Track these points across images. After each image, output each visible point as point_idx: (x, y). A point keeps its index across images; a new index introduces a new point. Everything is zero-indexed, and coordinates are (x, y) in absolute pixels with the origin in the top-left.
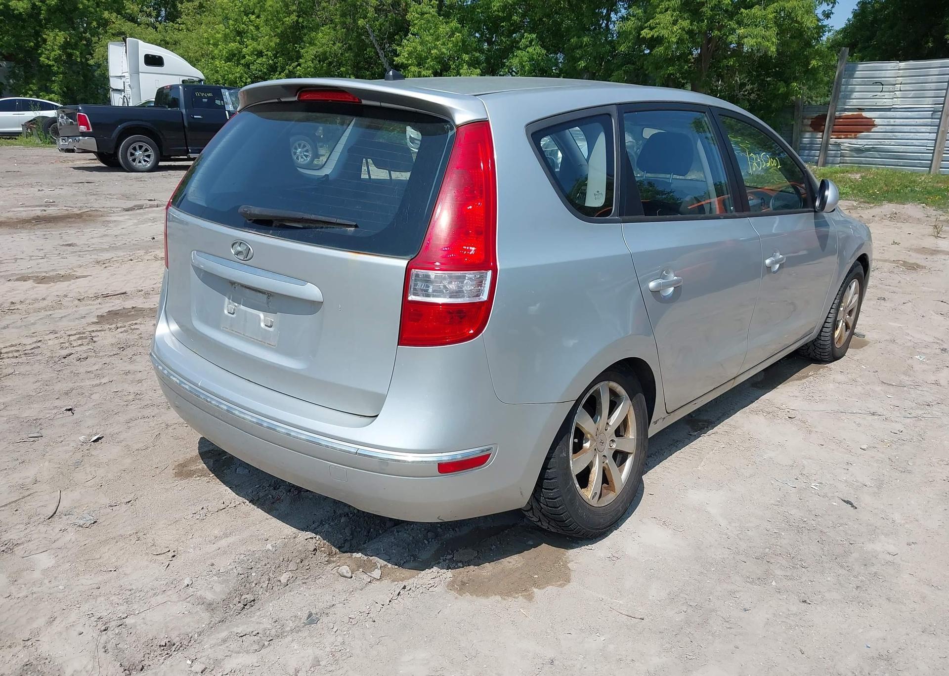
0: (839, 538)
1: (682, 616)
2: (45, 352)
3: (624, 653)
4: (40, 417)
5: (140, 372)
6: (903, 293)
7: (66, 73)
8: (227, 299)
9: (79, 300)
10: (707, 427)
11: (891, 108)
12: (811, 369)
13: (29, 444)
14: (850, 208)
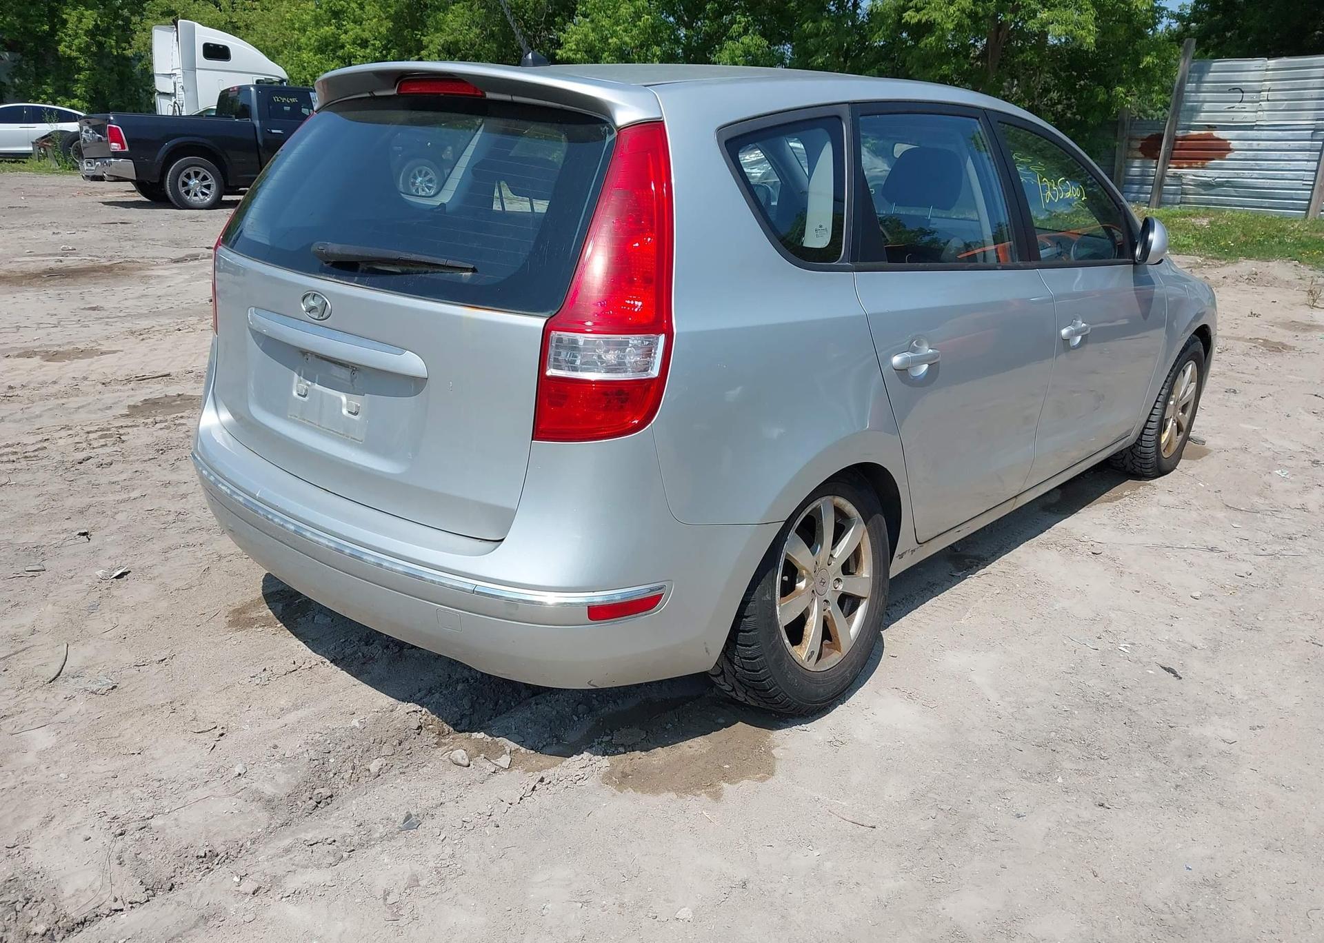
0: (1154, 719)
1: (930, 824)
2: (53, 455)
3: (845, 873)
4: (43, 544)
5: (185, 483)
6: (1261, 384)
7: (94, 69)
8: (296, 375)
9: (103, 384)
10: (977, 566)
11: (1254, 126)
12: (1127, 488)
13: (26, 581)
14: (1192, 265)
